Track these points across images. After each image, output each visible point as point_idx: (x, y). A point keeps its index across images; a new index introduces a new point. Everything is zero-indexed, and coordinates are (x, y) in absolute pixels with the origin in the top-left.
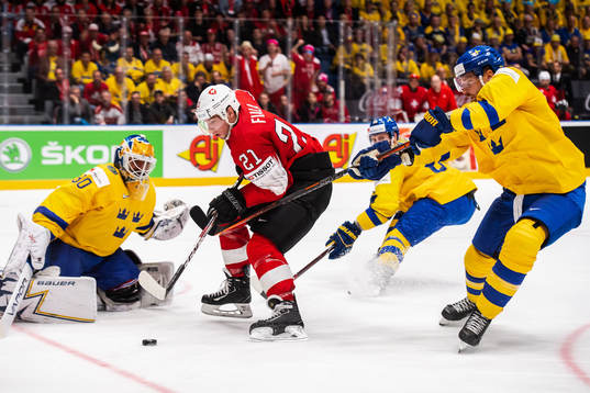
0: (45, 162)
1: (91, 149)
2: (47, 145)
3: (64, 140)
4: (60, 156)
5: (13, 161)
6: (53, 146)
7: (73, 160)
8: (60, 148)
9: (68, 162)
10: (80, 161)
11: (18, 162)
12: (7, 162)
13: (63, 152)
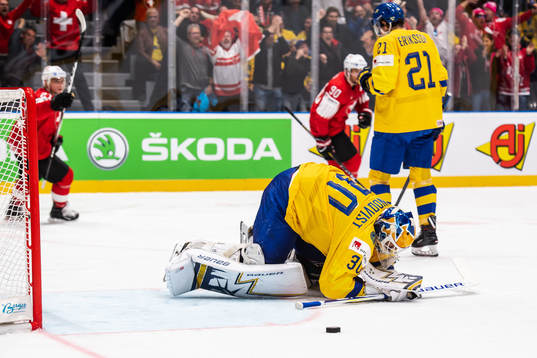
0: (145, 158)
1: (202, 143)
2: (149, 137)
3: (169, 131)
4: (164, 151)
5: (106, 156)
6: (156, 137)
7: (181, 156)
8: (164, 141)
9: (174, 157)
10: (190, 157)
11: (113, 157)
12: (99, 158)
13: (168, 146)
